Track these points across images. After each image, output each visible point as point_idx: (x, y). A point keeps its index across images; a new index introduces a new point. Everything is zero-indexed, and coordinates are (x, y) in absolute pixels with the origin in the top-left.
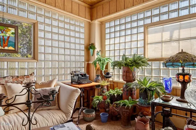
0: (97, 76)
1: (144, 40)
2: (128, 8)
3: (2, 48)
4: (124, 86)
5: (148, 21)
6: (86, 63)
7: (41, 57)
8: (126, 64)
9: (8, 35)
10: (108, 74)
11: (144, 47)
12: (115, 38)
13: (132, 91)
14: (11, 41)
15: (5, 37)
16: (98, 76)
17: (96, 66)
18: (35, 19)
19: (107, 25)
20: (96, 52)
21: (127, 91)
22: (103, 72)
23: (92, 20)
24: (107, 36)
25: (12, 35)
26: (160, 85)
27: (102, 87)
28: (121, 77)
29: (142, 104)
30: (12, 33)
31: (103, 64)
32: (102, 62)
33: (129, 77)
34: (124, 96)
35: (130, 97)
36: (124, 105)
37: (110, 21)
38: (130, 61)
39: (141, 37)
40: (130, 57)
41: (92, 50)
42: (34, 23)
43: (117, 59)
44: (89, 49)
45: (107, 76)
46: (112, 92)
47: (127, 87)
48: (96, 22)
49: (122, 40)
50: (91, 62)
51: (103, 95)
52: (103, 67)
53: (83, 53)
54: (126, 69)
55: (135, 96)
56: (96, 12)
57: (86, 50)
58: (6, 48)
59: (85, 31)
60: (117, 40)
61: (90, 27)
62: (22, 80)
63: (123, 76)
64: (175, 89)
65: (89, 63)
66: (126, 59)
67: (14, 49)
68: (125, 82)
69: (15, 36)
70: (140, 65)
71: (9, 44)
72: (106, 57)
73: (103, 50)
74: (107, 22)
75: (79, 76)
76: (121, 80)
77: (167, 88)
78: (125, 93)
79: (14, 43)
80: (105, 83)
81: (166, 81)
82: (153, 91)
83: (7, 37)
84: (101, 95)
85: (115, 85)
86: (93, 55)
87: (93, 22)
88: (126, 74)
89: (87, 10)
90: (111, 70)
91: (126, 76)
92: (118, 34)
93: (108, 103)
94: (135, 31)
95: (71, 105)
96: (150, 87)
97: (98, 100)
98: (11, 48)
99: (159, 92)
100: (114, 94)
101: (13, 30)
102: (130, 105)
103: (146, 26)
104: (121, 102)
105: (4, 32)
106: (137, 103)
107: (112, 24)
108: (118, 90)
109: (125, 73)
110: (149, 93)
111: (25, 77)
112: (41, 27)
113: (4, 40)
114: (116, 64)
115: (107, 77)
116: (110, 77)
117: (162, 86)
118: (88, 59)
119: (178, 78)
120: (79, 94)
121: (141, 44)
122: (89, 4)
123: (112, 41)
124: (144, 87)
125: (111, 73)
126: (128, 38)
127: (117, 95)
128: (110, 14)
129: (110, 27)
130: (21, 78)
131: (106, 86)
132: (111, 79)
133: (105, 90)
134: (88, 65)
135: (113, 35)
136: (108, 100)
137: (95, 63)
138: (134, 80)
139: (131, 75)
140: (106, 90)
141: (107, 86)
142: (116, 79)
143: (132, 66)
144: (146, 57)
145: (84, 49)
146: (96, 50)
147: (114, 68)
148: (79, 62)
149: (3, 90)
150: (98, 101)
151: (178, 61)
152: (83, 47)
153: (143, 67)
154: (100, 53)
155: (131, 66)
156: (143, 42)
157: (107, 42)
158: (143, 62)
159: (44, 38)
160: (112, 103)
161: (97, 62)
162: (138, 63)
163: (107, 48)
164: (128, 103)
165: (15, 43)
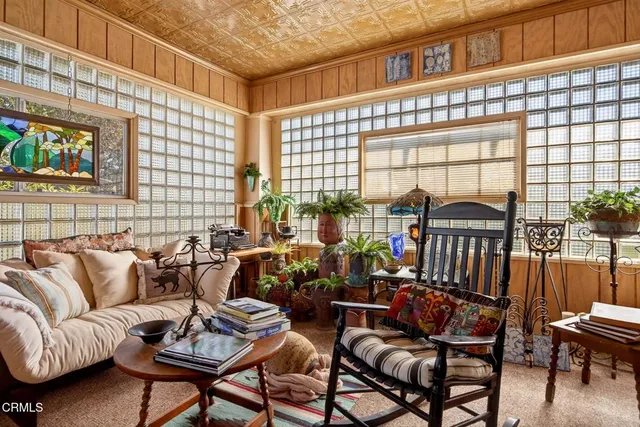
0: (264, 234)
1: (360, 161)
2: (327, 97)
3: (68, 175)
4: (322, 252)
5: (366, 126)
6: (239, 206)
7: (144, 193)
8: (325, 209)
9: (78, 147)
10: (287, 229)
11: (360, 175)
12: (301, 153)
13: (335, 261)
14: (85, 160)
15: (73, 152)
16: (266, 235)
17: (261, 214)
18: (131, 110)
19: (285, 125)
20: (260, 184)
21: (327, 261)
22: (277, 227)
23: (251, 111)
24: (286, 149)
25: (87, 147)
26: (385, 247)
27: (276, 257)
28: (315, 235)
29: (354, 283)
30: (88, 143)
31: (277, 209)
32: (274, 204)
33: (330, 234)
34: (320, 272)
35: (333, 273)
36: (322, 287)
37: (291, 117)
38: (332, 202)
39: (353, 155)
40: (332, 195)
41: (253, 179)
42: (129, 120)
43: (306, 199)
44: (245, 176)
45: (285, 234)
46: (297, 266)
47: (327, 252)
48: (262, 118)
49: (318, 159)
50: (250, 205)
51: (278, 275)
52: (277, 215)
53: (231, 185)
54: (325, 218)
55: (342, 271)
56: (261, 95)
57: (237, 177)
58: (75, 175)
59: (235, 135)
60: (307, 160)
61: (246, 128)
62: (109, 243)
63: (320, 232)
64: (408, 253)
65: (246, 206)
66: (325, 199)
67: (91, 177)
68: (323, 245)
69: (93, 150)
70: (352, 212)
71: (81, 165)
72: (283, 195)
73: (275, 179)
74: (283, 119)
75: (230, 234)
76: (316, 242)
77: (396, 252)
78: (324, 267)
79: (90, 165)
80: (281, 249)
81: (395, 240)
82: (372, 257)
83: (76, 152)
84: (274, 274)
85: (303, 253)
86: (253, 190)
87: (254, 116)
88: (326, 230)
89: (242, 90)
90: (293, 222)
91: (326, 232)
92: (307, 146)
93: (290, 289)
94: (342, 142)
95: (223, 288)
96: (369, 250)
97: (268, 283)
98: (85, 175)
99: (381, 259)
100: (301, 270)
101: (88, 136)
102: (333, 286)
103: (363, 136)
104: (317, 282)
105: (71, 140)
106: (346, 282)
107: (297, 123)
108: (310, 262)
109: (323, 227)
110: (366, 261)
111: (115, 237)
112: (143, 126)
113: (71, 157)
114: (307, 209)
115: (285, 238)
116: (293, 236)
117: (388, 248)
118: (242, 198)
119: (411, 232)
120: (238, 267)
121: (353, 169)
122: (245, 78)
123: (296, 160)
124: (358, 250)
125: (294, 229)
126: (329, 157)
127: (307, 272)
128: (291, 104)
129: (291, 130)
130: (107, 240)
131: (283, 256)
132: (293, 241)
133: (282, 265)
134: (244, 211)
135: (297, 148)
136: (291, 283)
137: (259, 207)
138: (340, 240)
139: (335, 231)
140: (284, 264)
141: (287, 255)
142: (305, 241)
143: (337, 213)
144: (363, 196)
145: (233, 176)
146: (261, 179)
147: (301, 218)
148: (222, 204)
149: (77, 263)
150: (269, 286)
151: (409, 205)
152: (231, 172)
153: (357, 215)
154: (269, 186)
155: (334, 213)
156: (356, 165)
157: (285, 161)
158: (356, 205)
159: (150, 152)
160: (297, 287)
161: (265, 205)
162: (348, 208)
163: (285, 174)
164: (330, 282)
165: (93, 163)
